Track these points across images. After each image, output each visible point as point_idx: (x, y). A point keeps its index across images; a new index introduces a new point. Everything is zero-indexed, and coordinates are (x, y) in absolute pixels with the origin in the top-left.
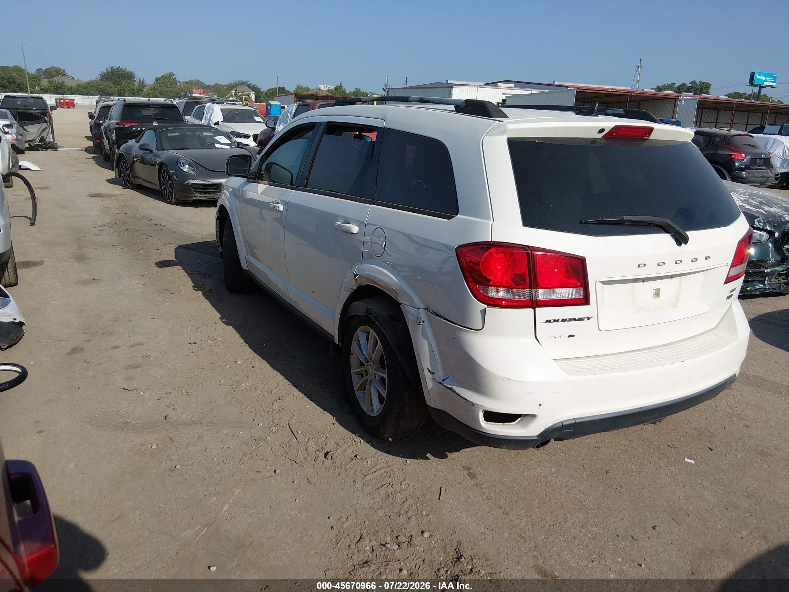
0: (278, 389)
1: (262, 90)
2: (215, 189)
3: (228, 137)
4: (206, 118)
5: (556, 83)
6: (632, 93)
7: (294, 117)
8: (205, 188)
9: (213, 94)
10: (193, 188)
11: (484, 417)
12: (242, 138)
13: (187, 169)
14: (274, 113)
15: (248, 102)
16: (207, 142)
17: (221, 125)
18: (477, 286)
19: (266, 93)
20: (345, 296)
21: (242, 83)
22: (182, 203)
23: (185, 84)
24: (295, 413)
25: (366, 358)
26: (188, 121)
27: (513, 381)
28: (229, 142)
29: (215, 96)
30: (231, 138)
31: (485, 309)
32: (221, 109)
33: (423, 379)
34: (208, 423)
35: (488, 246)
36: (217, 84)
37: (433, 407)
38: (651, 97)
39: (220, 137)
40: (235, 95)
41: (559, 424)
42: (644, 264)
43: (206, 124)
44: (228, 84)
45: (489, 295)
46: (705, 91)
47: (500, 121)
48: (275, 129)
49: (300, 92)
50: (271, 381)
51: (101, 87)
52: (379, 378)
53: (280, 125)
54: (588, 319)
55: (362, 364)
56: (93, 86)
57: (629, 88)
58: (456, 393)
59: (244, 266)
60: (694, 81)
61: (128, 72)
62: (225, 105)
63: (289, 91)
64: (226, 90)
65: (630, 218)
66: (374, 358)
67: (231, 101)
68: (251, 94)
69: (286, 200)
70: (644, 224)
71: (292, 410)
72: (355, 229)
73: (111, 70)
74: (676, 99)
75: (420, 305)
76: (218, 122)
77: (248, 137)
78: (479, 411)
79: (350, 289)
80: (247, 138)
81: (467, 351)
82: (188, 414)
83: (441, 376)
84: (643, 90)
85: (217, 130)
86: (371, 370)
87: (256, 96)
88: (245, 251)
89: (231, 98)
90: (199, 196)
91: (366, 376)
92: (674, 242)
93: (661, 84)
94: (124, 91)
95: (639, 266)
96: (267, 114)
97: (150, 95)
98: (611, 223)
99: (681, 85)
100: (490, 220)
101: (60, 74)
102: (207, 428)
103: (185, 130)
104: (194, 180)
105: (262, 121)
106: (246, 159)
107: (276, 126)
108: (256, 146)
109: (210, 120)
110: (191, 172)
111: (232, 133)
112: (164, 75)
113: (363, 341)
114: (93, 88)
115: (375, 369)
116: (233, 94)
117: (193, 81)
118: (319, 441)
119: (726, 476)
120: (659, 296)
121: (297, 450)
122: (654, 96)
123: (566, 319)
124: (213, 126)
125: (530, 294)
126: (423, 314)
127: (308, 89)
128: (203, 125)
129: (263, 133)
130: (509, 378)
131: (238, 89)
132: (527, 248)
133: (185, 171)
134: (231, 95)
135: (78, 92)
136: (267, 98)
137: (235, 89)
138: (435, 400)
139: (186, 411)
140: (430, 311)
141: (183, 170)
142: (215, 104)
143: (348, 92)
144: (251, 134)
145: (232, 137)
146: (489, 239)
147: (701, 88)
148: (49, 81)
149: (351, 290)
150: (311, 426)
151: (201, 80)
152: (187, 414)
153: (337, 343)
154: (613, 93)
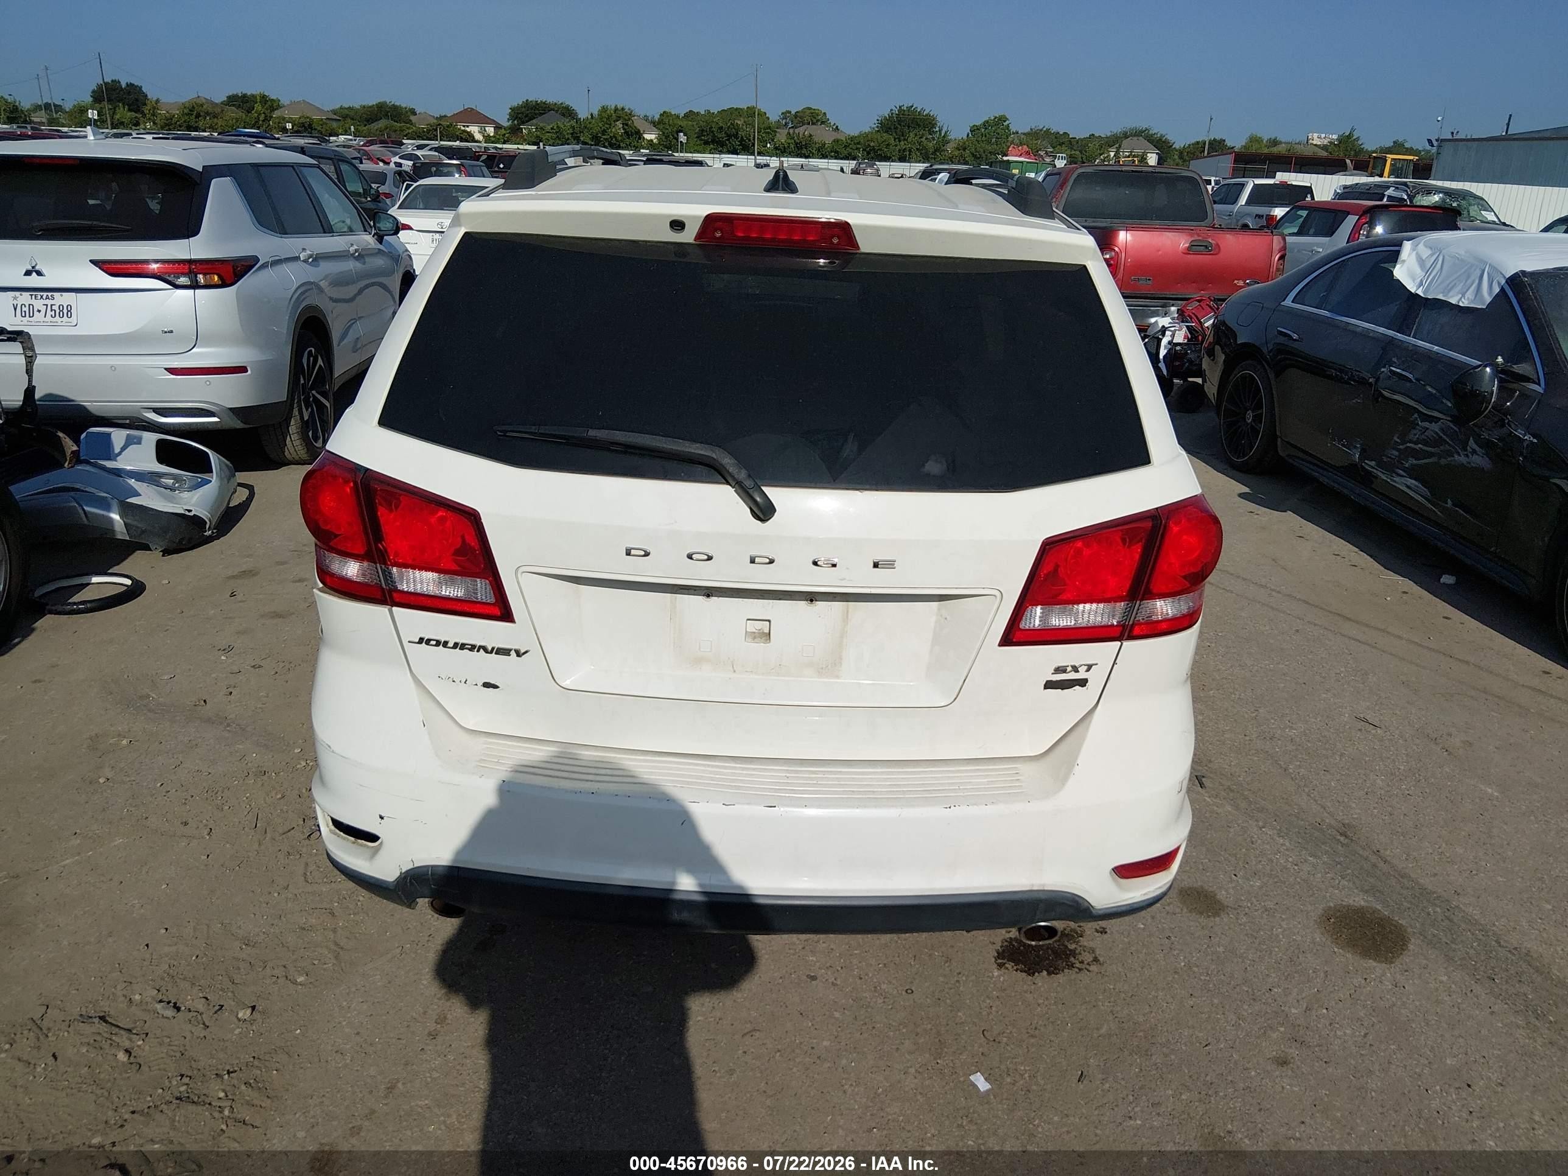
1: (1177, 146)
19: (1184, 151)
21: (1138, 133)
36: (1093, 135)
40: (1115, 155)
41: (423, 869)
44: (1109, 134)
49: (1253, 149)
51: (872, 144)
56: (858, 143)
61: (926, 115)
63: (1231, 147)
65: (605, 435)
68: (1148, 155)
73: (897, 112)
87: (1158, 158)
94: (910, 151)
97: (954, 160)
101: (818, 121)
112: (987, 122)
114: (859, 146)
116: (1112, 154)
125: (377, 575)
131: (1124, 145)
132: (362, 472)
134: (1107, 157)
135: (833, 154)
136: (1181, 160)
137: (1118, 145)
148: (789, 133)
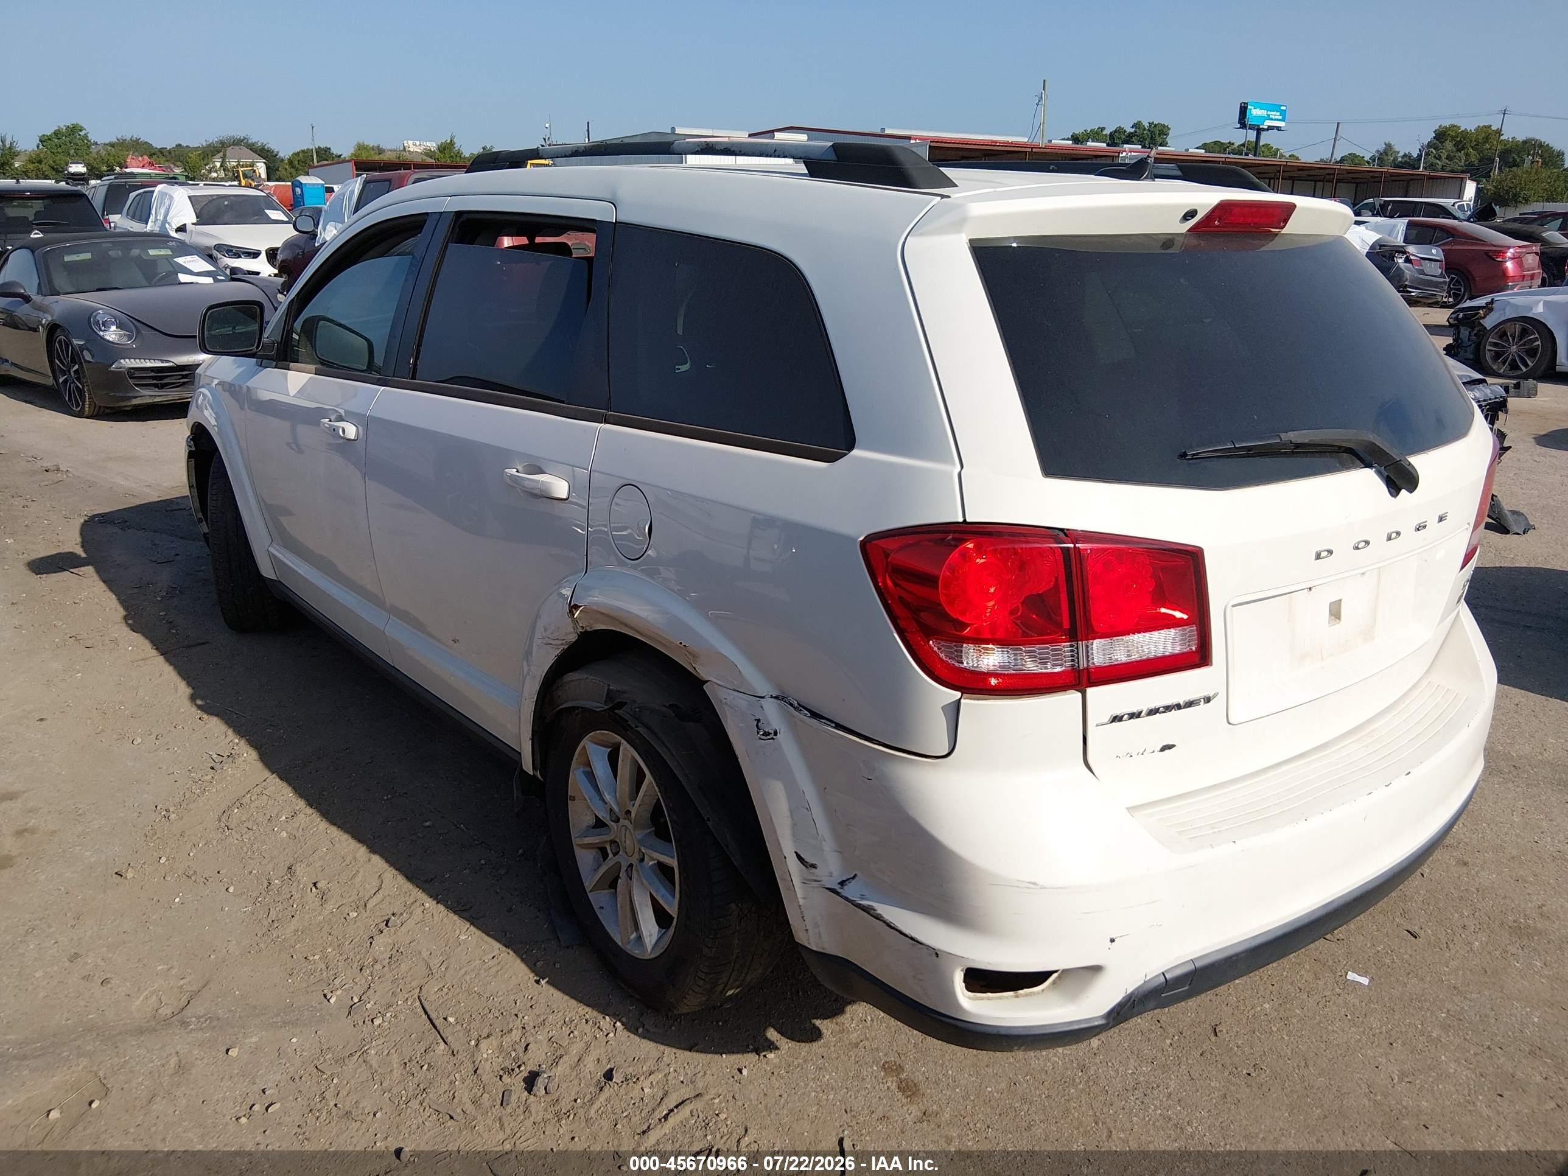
0: (379, 896)
1: (281, 155)
2: (184, 377)
3: (210, 258)
4: (156, 217)
5: (888, 131)
6: (1032, 148)
7: (356, 210)
8: (159, 377)
9: (172, 166)
10: (131, 378)
11: (964, 982)
12: (240, 257)
13: (114, 336)
14: (310, 202)
15: (253, 180)
16: (159, 270)
17: (192, 231)
18: (931, 642)
19: (291, 162)
20: (544, 660)
21: (238, 142)
22: (108, 414)
23: (109, 148)
24: (435, 962)
25: (611, 810)
26: (115, 227)
27: (1042, 887)
28: (212, 268)
29: (177, 171)
30: (216, 259)
31: (959, 701)
32: (190, 197)
33: (784, 880)
34: (202, 1020)
35: (957, 535)
36: (180, 145)
37: (815, 949)
38: (1067, 154)
39: (189, 258)
40: (221, 166)
41: (1157, 979)
42: (1328, 551)
43: (157, 229)
44: (204, 144)
45: (965, 664)
46: (1159, 140)
47: (943, 196)
48: (317, 236)
49: (364, 156)
50: (361, 870)
52: (651, 863)
53: (328, 227)
54: (1208, 700)
55: (599, 824)
57: (1026, 140)
58: (884, 922)
59: (266, 570)
60: (1139, 123)
62: (201, 188)
63: (340, 156)
64: (201, 157)
65: (1295, 436)
66: (636, 815)
67: (214, 179)
68: (258, 164)
69: (365, 413)
70: (1319, 449)
71: (425, 954)
72: (560, 488)
74: (1113, 156)
75: (762, 687)
76: (185, 225)
77: (255, 255)
78: (954, 971)
79: (560, 642)
80: (254, 258)
81: (910, 813)
82: (146, 998)
83: (835, 874)
84: (1050, 141)
85: (182, 243)
86: (628, 842)
87: (268, 168)
88: (264, 533)
89: (214, 175)
90: (148, 396)
91: (615, 854)
92: (1383, 487)
93: (1079, 131)
95: (1318, 556)
96: (294, 204)
97: (29, 175)
98: (1250, 453)
99: (1115, 131)
100: (953, 464)
102: (199, 1035)
103: (104, 245)
104: (132, 360)
105: (286, 219)
106: (251, 310)
107: (317, 228)
108: (276, 275)
109: (165, 221)
110: (125, 341)
111: (219, 247)
112: (59, 131)
113: (601, 768)
115: (639, 841)
116: (218, 164)
117: (126, 140)
118: (507, 1041)
119: (1468, 1003)
120: (1339, 618)
121: (452, 1077)
122: (1074, 152)
123: (1159, 709)
124: (173, 234)
125: (1072, 656)
126: (773, 714)
127: (381, 151)
128: (151, 234)
129: (289, 244)
130: (1033, 881)
131: (228, 154)
132: (1062, 535)
133: (111, 340)
134: (213, 167)
136: (293, 170)
137: (221, 154)
138: (819, 933)
139: (139, 989)
140: (791, 705)
141: (105, 337)
142: (176, 187)
143: (467, 156)
144: (263, 249)
145: (220, 256)
146: (957, 518)
147: (1152, 136)
149: (562, 644)
150: (479, 995)
151: (144, 138)
152: (141, 998)
153: (532, 774)
154: (996, 148)
